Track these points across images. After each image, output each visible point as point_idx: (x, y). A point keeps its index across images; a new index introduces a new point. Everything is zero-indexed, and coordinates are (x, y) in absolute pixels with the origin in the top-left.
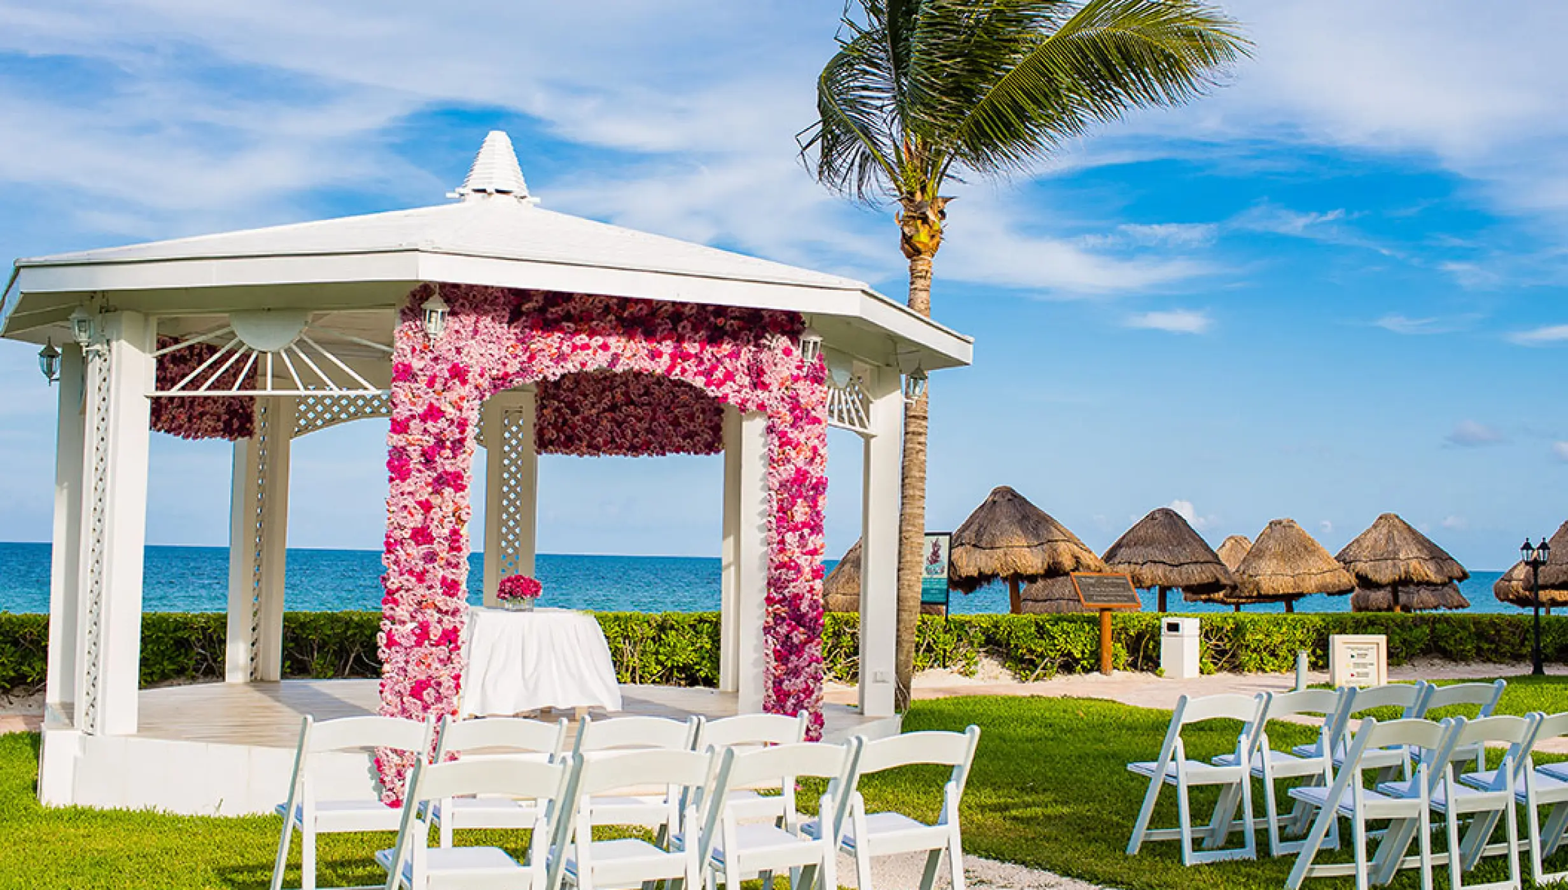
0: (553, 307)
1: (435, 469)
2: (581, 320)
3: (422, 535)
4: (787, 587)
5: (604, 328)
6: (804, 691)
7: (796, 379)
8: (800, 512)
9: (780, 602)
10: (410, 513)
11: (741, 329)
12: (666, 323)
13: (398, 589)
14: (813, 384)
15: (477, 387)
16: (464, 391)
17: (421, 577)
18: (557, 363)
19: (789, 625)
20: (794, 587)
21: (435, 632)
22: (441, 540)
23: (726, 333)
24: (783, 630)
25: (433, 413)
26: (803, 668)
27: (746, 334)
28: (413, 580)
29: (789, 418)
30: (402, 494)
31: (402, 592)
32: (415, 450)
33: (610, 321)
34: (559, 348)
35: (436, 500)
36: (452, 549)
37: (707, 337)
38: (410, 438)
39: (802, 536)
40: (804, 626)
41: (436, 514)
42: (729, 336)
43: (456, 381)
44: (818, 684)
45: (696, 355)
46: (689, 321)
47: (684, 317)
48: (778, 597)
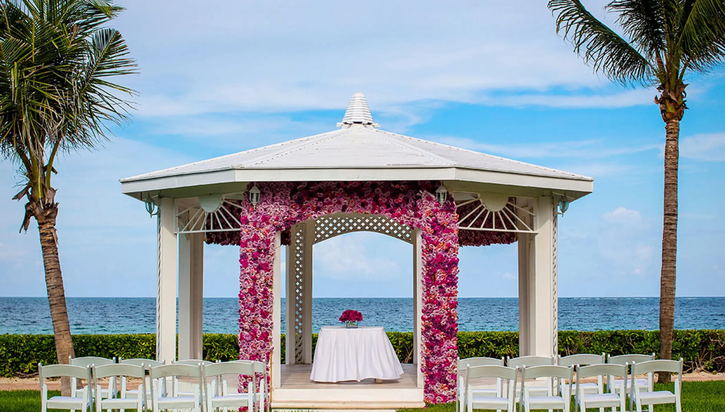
0: (312, 186)
1: (257, 263)
2: (327, 191)
3: (252, 291)
4: (432, 312)
5: (338, 194)
6: (444, 363)
7: (436, 211)
8: (440, 275)
9: (428, 319)
10: (248, 282)
11: (408, 190)
12: (369, 189)
13: (244, 315)
14: (447, 213)
15: (274, 225)
16: (268, 227)
17: (253, 310)
18: (316, 212)
19: (433, 331)
20: (437, 312)
21: (259, 334)
22: (260, 294)
23: (401, 192)
24: (430, 333)
25: (256, 238)
26: (443, 352)
27: (411, 191)
28: (249, 311)
29: (432, 231)
30: (245, 274)
31: (246, 317)
32: (249, 255)
33: (341, 191)
34: (316, 205)
35: (258, 276)
36: (264, 297)
37: (391, 194)
38: (248, 249)
39: (441, 288)
40: (444, 331)
41: (259, 282)
42: (402, 193)
43: (264, 223)
44: (454, 360)
45: (386, 203)
46: (380, 188)
47: (378, 185)
48: (427, 317)
